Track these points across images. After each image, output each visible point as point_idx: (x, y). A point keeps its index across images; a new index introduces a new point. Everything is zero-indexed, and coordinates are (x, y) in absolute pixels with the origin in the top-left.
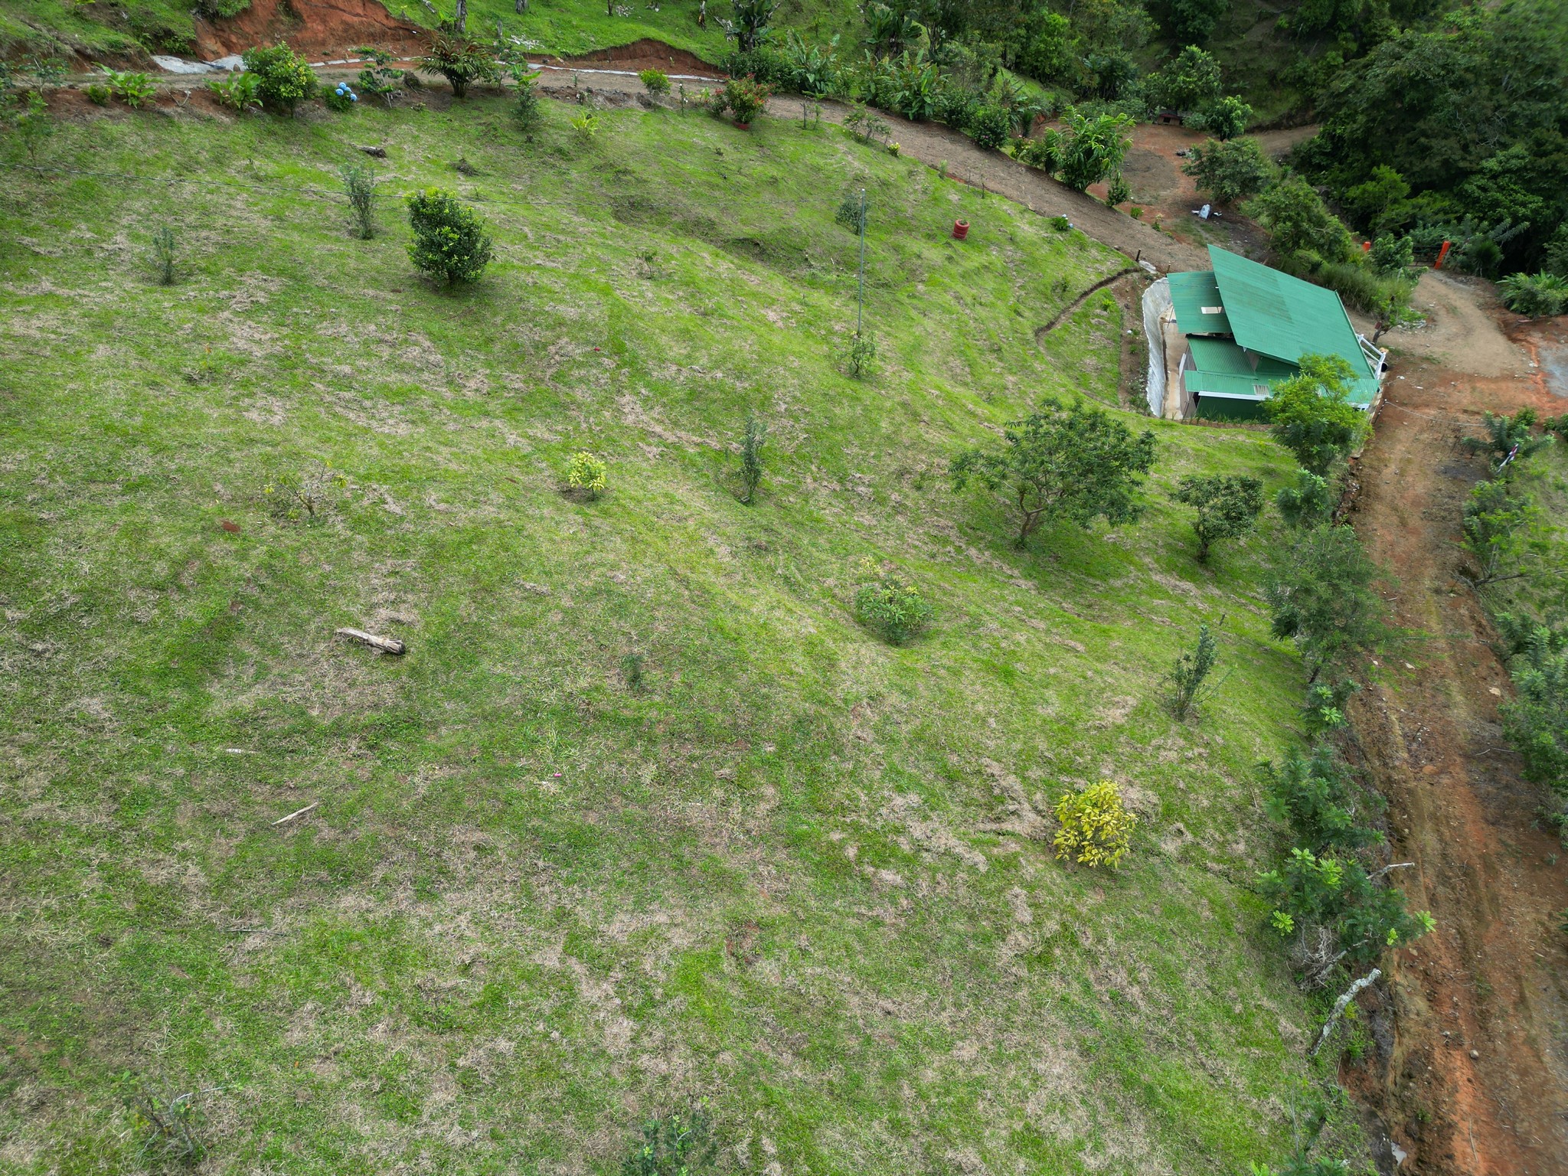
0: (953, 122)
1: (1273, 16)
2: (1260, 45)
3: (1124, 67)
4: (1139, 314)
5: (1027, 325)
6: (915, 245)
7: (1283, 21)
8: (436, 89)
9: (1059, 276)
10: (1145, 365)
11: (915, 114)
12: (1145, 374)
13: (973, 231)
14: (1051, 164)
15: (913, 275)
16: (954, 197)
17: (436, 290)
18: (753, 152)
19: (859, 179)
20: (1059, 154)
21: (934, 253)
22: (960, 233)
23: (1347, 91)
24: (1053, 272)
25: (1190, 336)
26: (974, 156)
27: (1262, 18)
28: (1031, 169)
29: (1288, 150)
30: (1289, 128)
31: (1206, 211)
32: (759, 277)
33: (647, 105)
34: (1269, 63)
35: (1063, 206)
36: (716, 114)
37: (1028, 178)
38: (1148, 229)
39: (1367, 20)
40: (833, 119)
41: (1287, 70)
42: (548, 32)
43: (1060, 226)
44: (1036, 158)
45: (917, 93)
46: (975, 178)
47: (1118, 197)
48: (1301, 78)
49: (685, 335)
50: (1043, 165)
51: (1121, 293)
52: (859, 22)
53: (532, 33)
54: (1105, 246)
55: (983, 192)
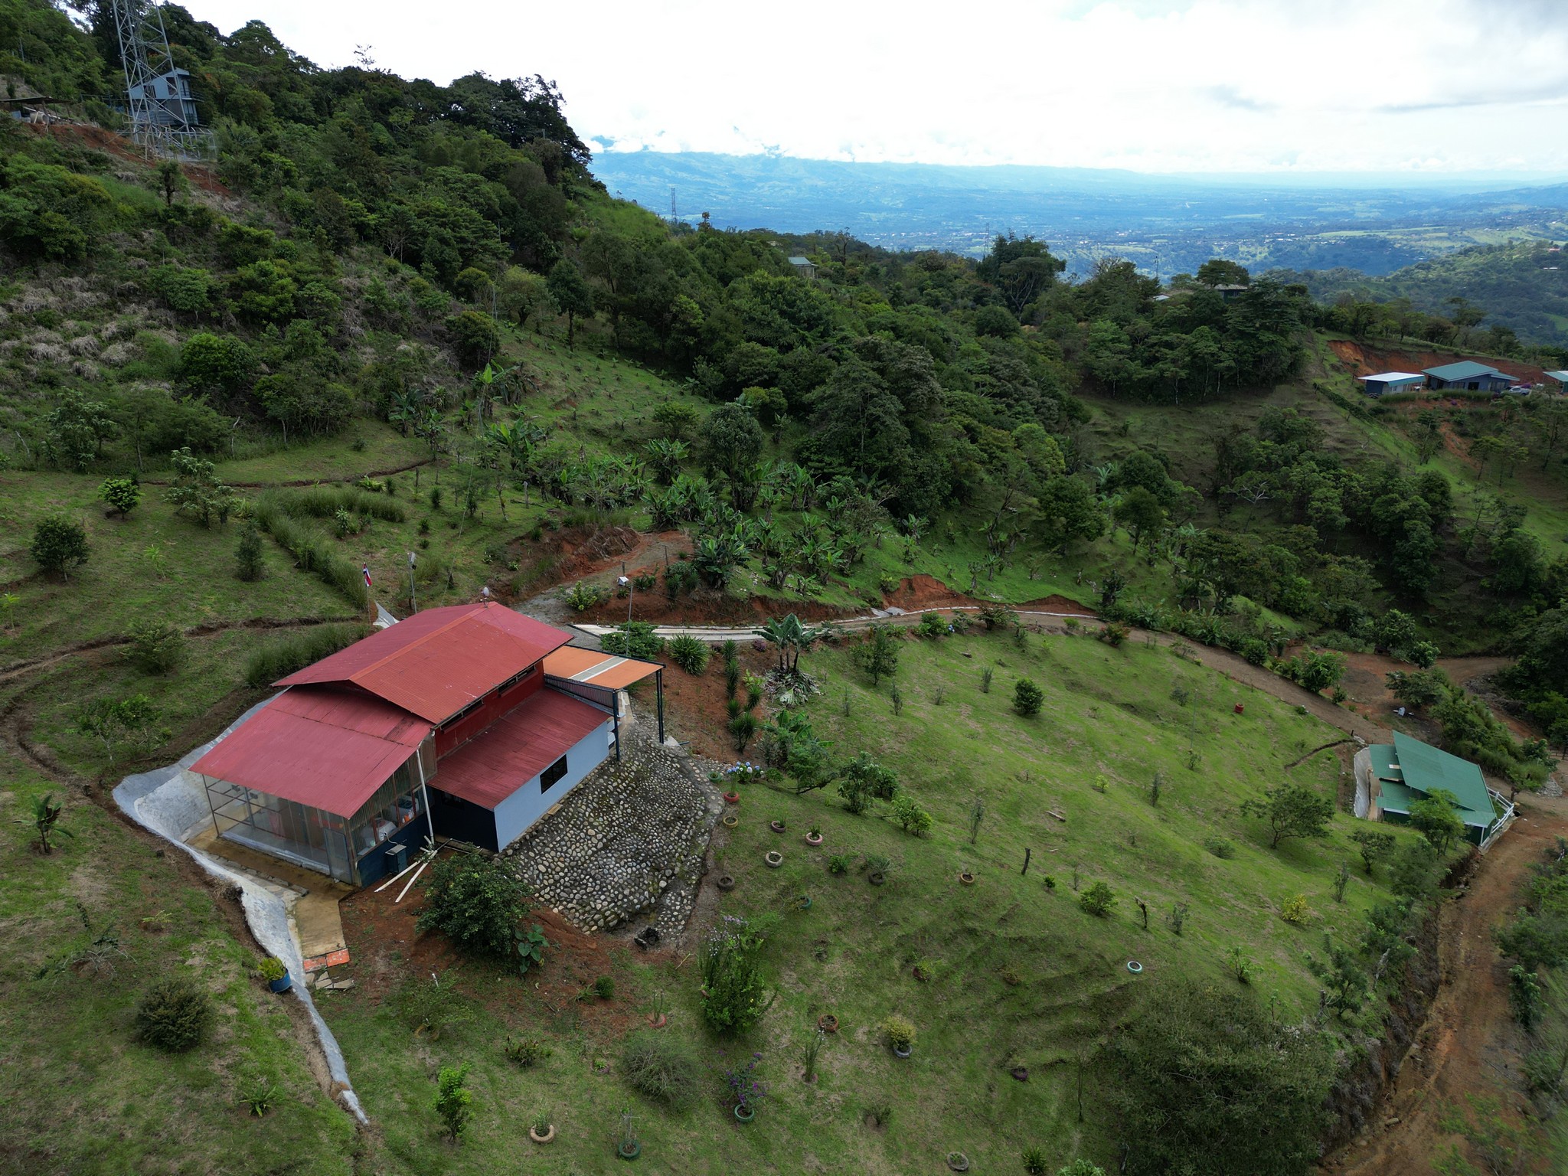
0: (1233, 648)
1: (1479, 579)
2: (1469, 597)
3: (1354, 610)
4: (1352, 766)
5: (1280, 762)
6: (1214, 714)
7: (1485, 582)
8: (979, 626)
9: (1299, 738)
10: (1354, 792)
11: (1208, 640)
12: (1353, 797)
13: (1246, 709)
14: (1295, 676)
15: (1213, 729)
16: (1235, 690)
17: (1019, 715)
18: (1122, 660)
19: (1180, 677)
20: (1300, 671)
21: (1224, 719)
22: (1239, 710)
23: (1525, 639)
24: (1296, 736)
25: (1381, 779)
26: (1246, 668)
27: (1468, 579)
28: (1282, 677)
29: (1495, 672)
30: (1498, 656)
31: (1402, 711)
32: (1138, 722)
33: (1066, 633)
34: (1478, 611)
35: (1303, 700)
36: (1100, 638)
37: (1281, 682)
38: (1360, 718)
39: (1554, 587)
40: (1164, 643)
41: (1492, 616)
42: (1005, 590)
43: (1301, 712)
44: (1285, 672)
45: (1210, 631)
46: (1247, 680)
47: (1339, 698)
48: (1503, 622)
49: (1116, 742)
50: (1289, 676)
51: (1340, 752)
52: (1171, 583)
53: (999, 592)
54: (1330, 725)
55: (1252, 689)
